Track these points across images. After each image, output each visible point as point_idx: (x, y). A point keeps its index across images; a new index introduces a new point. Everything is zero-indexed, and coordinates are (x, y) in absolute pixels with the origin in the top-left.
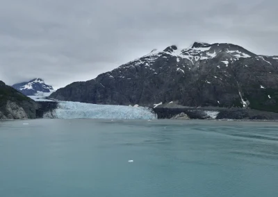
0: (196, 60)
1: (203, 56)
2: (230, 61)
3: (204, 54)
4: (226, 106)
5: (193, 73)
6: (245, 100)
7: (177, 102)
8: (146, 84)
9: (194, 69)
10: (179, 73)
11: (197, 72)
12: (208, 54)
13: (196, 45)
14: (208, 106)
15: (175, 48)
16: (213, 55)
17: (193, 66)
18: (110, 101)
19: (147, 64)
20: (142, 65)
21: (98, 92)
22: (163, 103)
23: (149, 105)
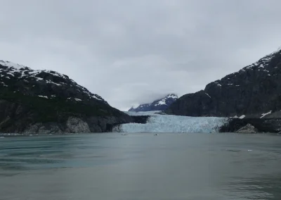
19: (262, 66)
20: (255, 68)
21: (203, 104)
22: (273, 112)
23: (257, 115)
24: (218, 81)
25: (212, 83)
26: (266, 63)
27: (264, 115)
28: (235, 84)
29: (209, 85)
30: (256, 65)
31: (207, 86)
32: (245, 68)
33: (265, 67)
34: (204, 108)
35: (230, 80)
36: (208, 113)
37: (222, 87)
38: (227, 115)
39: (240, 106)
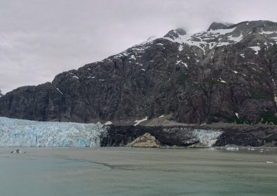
0: (211, 48)
1: (222, 41)
2: (263, 47)
3: (225, 38)
5: (202, 68)
7: (170, 116)
9: (206, 61)
11: (208, 66)
12: (231, 38)
13: (215, 26)
14: (217, 121)
15: (182, 32)
16: (238, 39)
17: (204, 57)
18: (69, 116)
19: (133, 57)
20: (124, 59)
21: (51, 102)
22: (149, 119)
23: (128, 123)
24: (73, 71)
25: (65, 73)
26: (141, 54)
27: (138, 122)
28: (98, 77)
29: (60, 75)
30: (125, 55)
32: (111, 57)
33: (138, 59)
34: (52, 109)
35: (91, 72)
36: (57, 116)
37: (80, 80)
38: (86, 121)
39: (104, 109)
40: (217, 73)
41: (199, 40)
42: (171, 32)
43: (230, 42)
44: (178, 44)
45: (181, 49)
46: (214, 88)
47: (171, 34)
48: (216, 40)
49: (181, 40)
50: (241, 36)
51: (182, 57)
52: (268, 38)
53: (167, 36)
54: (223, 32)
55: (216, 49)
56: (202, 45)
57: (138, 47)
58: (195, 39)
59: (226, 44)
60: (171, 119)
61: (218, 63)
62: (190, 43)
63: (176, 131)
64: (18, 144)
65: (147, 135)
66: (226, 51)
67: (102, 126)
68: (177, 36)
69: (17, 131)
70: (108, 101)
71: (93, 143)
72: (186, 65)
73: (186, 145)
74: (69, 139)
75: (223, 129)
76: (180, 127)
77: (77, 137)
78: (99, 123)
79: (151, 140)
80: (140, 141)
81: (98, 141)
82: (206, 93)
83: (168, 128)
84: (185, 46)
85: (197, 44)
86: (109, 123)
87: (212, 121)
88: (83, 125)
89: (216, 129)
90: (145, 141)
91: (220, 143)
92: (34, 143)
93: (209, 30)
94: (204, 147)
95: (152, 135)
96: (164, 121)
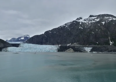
0: (90, 23)
3: (94, 20)
4: (101, 45)
5: (87, 29)
6: (111, 42)
7: (77, 43)
8: (64, 35)
10: (80, 29)
11: (89, 28)
12: (96, 20)
13: (91, 16)
14: (91, 45)
15: (81, 18)
16: (98, 20)
17: (87, 26)
19: (66, 26)
20: (64, 27)
21: (44, 40)
22: (71, 44)
23: (65, 45)
24: (50, 31)
25: (47, 31)
26: (68, 25)
27: (68, 45)
28: (57, 32)
29: (46, 32)
30: (64, 25)
31: (45, 32)
32: (60, 26)
33: (68, 27)
34: (44, 41)
35: (55, 31)
36: (46, 43)
37: (52, 33)
38: (53, 45)
39: (59, 41)
40: (91, 30)
41: (86, 21)
42: (78, 18)
43: (96, 21)
44: (80, 22)
45: (80, 23)
46: (90, 35)
47: (78, 19)
48: (91, 20)
49: (81, 21)
50: (99, 19)
51: (81, 26)
52: (107, 20)
53: (77, 20)
54: (93, 18)
55: (91, 23)
56: (87, 22)
57: (68, 23)
58: (85, 20)
59: (94, 21)
60: (78, 44)
61: (92, 27)
62: (83, 22)
63: (79, 48)
64: (35, 51)
65: (71, 49)
66: (94, 24)
67: (58, 46)
68: (79, 20)
69: (35, 48)
70: (60, 39)
71: (55, 51)
72: (82, 28)
73: (82, 52)
74: (49, 50)
75: (92, 47)
76: (80, 46)
77: (51, 49)
78: (57, 45)
79: (72, 50)
80: (69, 50)
81: (57, 50)
82: (88, 36)
83: (77, 46)
84: (82, 22)
85: (85, 22)
86: (60, 45)
87: (90, 44)
88: (53, 46)
89: (90, 47)
90: (70, 50)
91: (92, 51)
92: (40, 51)
93: (89, 17)
94: (87, 52)
95: (72, 49)
96: (76, 45)
